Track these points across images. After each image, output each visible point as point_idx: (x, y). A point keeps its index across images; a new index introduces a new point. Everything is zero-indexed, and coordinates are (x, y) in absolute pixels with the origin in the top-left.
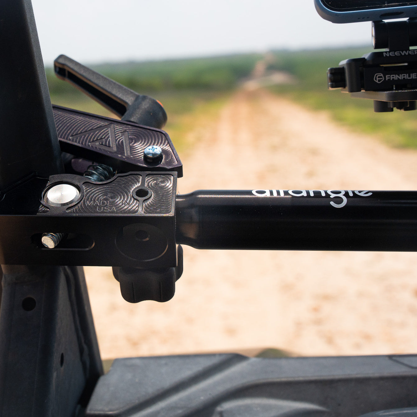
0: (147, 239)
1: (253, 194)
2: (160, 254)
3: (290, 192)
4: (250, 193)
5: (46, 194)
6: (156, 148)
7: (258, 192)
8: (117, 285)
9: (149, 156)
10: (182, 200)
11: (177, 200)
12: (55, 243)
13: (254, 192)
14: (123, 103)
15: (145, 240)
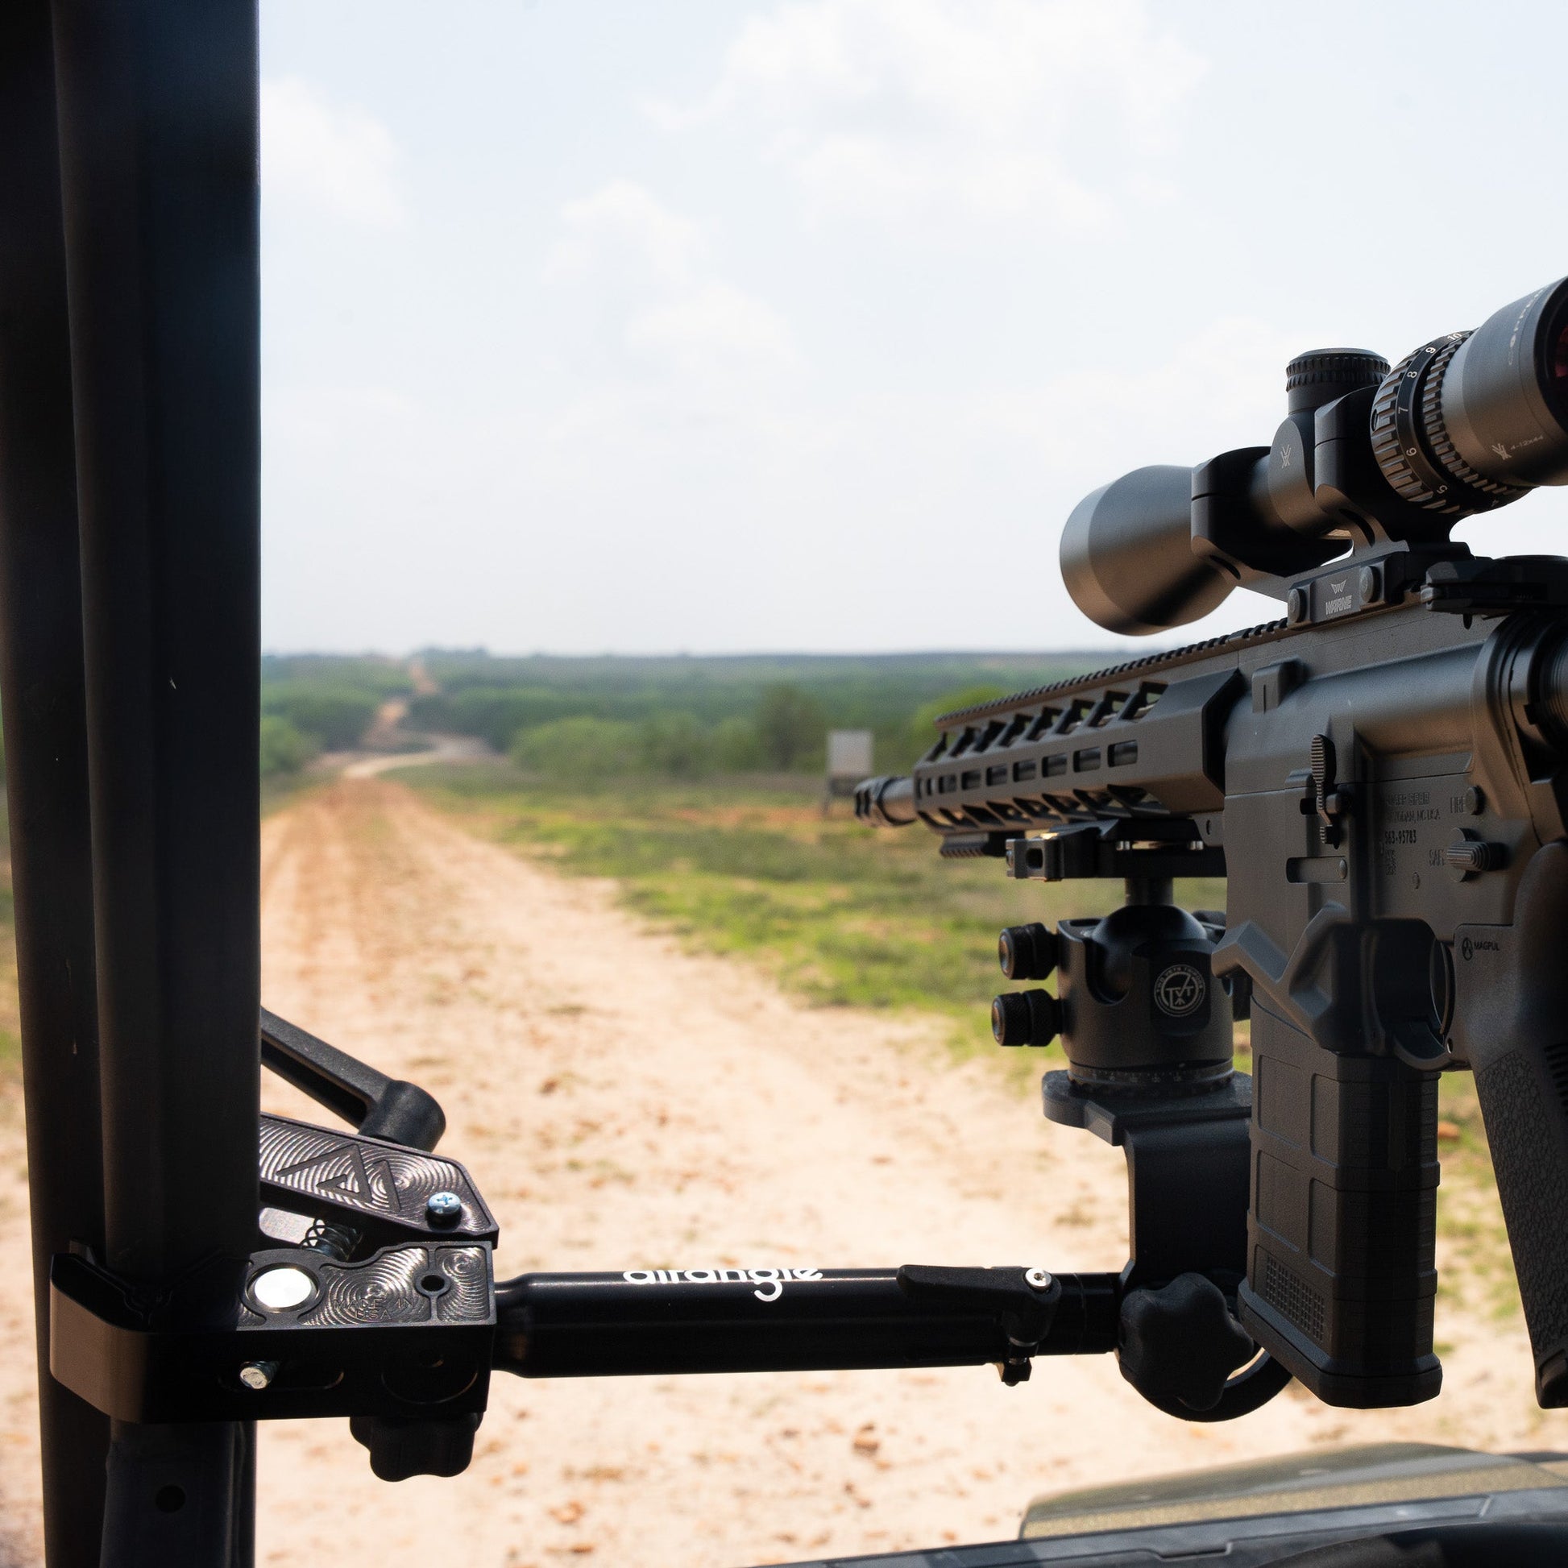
0: (440, 1363)
1: (624, 1280)
2: (467, 1385)
3: (688, 1275)
4: (619, 1276)
5: (252, 1286)
6: (451, 1199)
7: (635, 1276)
8: (365, 1453)
9: (437, 1211)
10: (503, 1291)
11: (496, 1292)
12: (267, 1377)
13: (627, 1276)
14: (359, 1096)
15: (435, 1366)
